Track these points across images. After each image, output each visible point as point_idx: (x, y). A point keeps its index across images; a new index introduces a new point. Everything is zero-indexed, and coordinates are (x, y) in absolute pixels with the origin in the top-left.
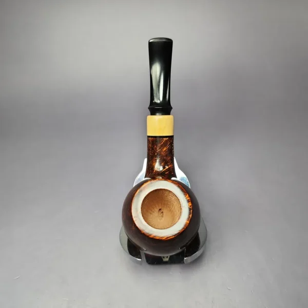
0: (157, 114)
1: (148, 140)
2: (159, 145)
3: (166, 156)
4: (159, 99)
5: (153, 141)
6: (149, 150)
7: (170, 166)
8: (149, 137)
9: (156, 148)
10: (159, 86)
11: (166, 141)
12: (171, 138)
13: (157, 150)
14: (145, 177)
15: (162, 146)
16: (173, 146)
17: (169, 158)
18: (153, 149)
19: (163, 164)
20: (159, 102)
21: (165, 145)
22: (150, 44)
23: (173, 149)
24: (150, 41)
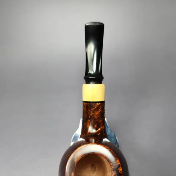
0: (91, 83)
1: (83, 104)
2: (93, 109)
3: (98, 119)
4: (93, 70)
5: (87, 106)
6: (84, 113)
7: (102, 128)
8: (84, 102)
9: (90, 112)
10: (93, 60)
11: (98, 105)
12: (103, 103)
13: (90, 114)
14: (81, 137)
15: (95, 110)
16: (104, 110)
17: (101, 121)
18: (87, 112)
19: (95, 126)
20: (92, 73)
21: (97, 109)
22: (87, 27)
23: (104, 113)
24: (86, 25)
